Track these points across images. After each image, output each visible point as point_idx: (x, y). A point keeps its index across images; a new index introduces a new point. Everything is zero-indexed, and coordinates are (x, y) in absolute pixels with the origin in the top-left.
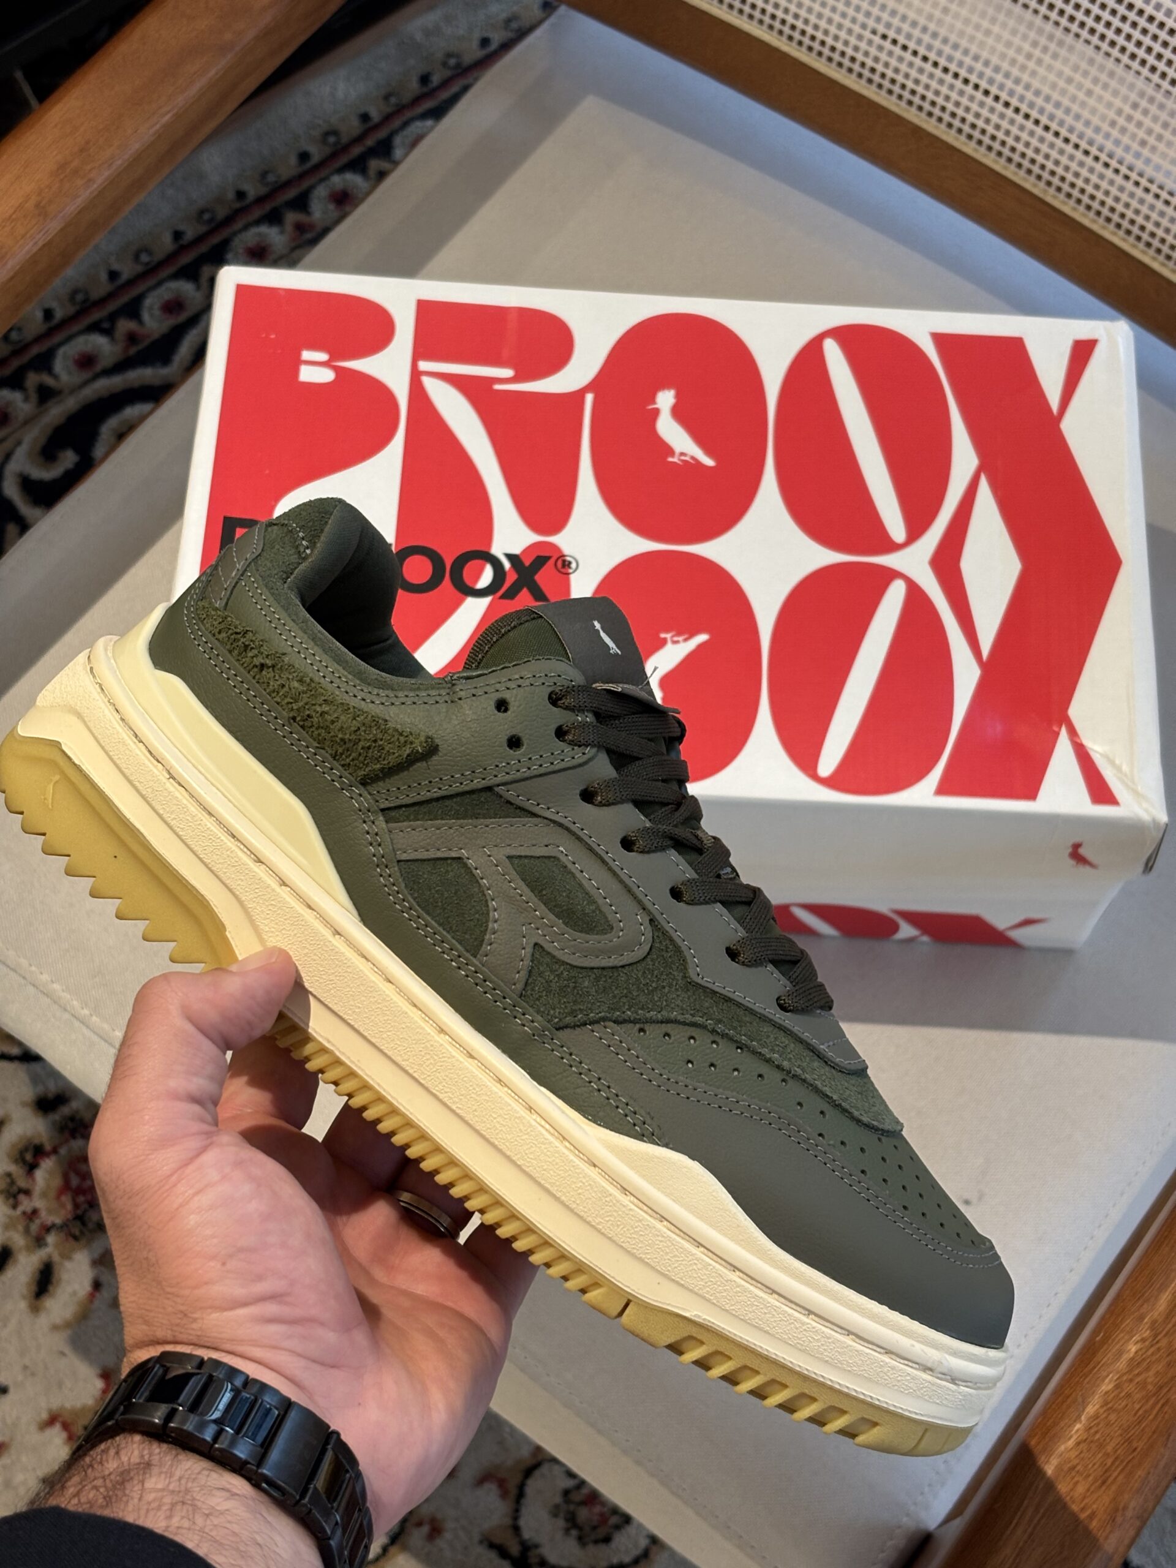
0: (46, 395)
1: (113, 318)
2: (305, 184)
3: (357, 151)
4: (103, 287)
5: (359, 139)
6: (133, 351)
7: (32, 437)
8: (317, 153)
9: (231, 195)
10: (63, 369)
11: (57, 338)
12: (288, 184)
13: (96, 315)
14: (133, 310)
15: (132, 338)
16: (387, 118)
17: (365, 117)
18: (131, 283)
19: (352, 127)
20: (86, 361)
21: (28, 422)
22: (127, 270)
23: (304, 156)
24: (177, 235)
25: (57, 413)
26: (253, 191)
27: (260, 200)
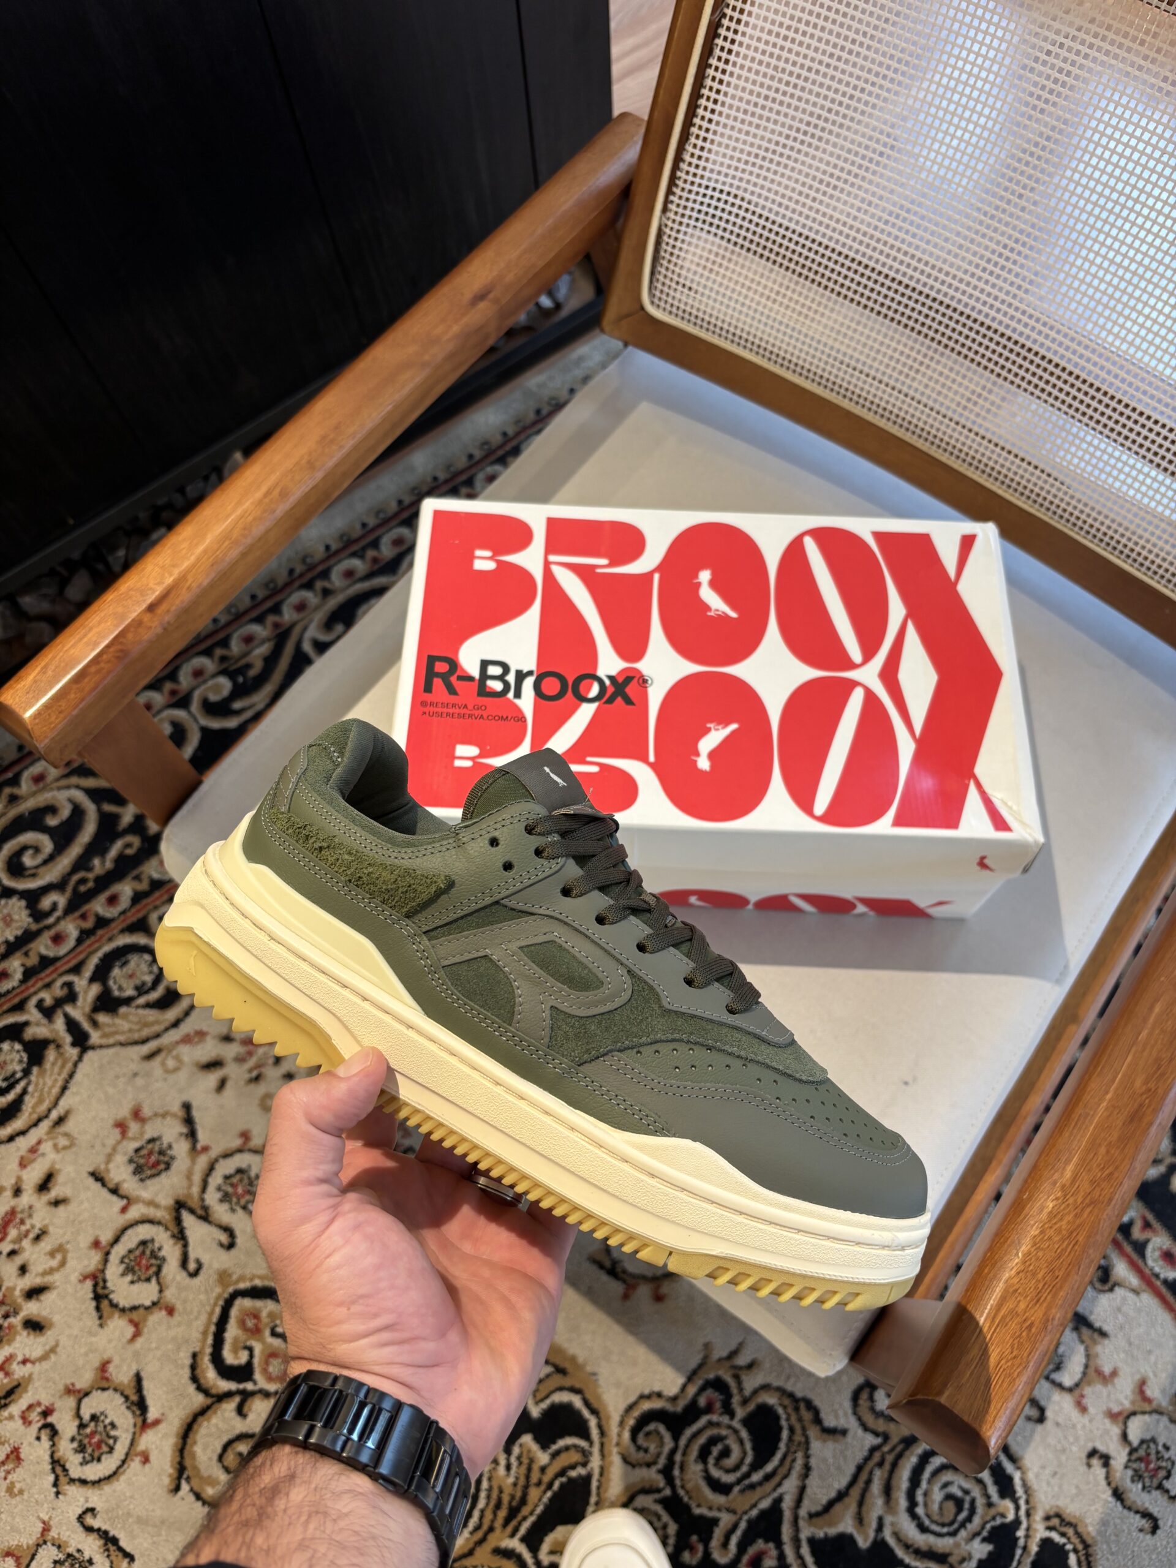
0: (326, 593)
1: (364, 549)
2: (473, 471)
3: (500, 453)
4: (358, 531)
5: (501, 447)
6: (376, 567)
7: (319, 617)
8: (478, 454)
9: (429, 479)
10: (336, 579)
11: (332, 562)
12: (462, 472)
13: (355, 548)
14: (375, 544)
15: (375, 560)
16: (518, 434)
17: (505, 434)
18: (373, 529)
19: (498, 439)
20: (349, 574)
21: (317, 608)
22: (372, 522)
23: (471, 457)
24: (400, 502)
25: (333, 603)
26: (442, 476)
27: (446, 481)
